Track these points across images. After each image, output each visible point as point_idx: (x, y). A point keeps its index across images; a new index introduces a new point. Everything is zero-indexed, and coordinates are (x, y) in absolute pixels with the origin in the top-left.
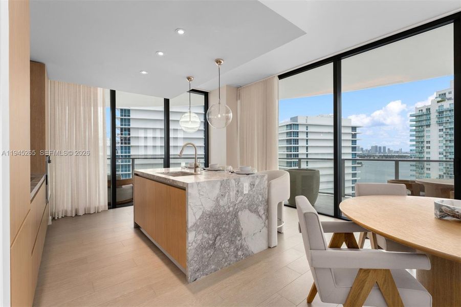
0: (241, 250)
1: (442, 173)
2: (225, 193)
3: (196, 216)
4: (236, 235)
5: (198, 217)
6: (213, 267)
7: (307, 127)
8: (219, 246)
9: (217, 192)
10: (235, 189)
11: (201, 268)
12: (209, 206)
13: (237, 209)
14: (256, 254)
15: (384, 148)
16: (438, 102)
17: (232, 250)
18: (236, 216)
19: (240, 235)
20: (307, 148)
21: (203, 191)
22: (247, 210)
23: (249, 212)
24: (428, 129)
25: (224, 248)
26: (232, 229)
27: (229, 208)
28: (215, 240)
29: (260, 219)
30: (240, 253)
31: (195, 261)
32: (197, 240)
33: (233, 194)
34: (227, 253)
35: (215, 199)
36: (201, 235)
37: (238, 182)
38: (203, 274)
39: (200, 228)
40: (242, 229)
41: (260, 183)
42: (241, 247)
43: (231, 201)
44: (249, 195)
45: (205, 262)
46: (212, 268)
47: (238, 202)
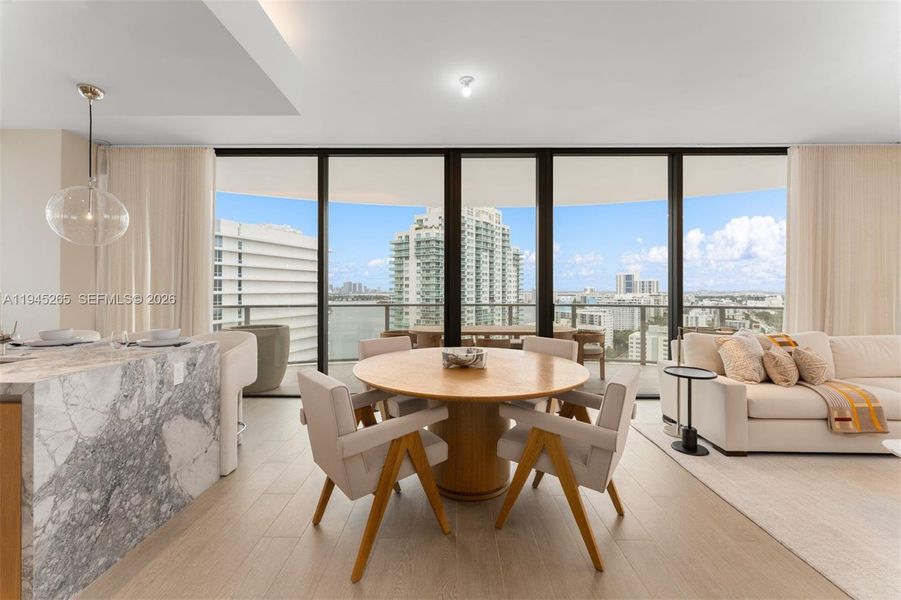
0: (167, 500)
1: (419, 318)
2: (134, 390)
3: (56, 458)
4: (156, 472)
5: (61, 460)
6: (101, 561)
7: (240, 244)
8: (117, 510)
9: (113, 390)
10: (157, 378)
11: (71, 577)
12: (91, 426)
13: (159, 419)
14: (198, 498)
15: (360, 285)
16: (417, 229)
17: (149, 506)
18: (157, 432)
19: (166, 469)
20: (240, 283)
21: (77, 397)
22: (182, 416)
23: (185, 418)
24: (407, 262)
25: (130, 509)
26: (147, 463)
27: (142, 421)
28: (108, 500)
29: (207, 428)
30: (164, 508)
31: (53, 568)
32: (58, 515)
33: (150, 390)
34: (137, 517)
35: (108, 409)
36: (72, 498)
37: (162, 363)
38: (76, 589)
39: (69, 482)
40: (170, 457)
41: (206, 359)
42: (169, 493)
43: (148, 403)
44: (184, 386)
45: (80, 558)
46: (100, 564)
47: (161, 404)
